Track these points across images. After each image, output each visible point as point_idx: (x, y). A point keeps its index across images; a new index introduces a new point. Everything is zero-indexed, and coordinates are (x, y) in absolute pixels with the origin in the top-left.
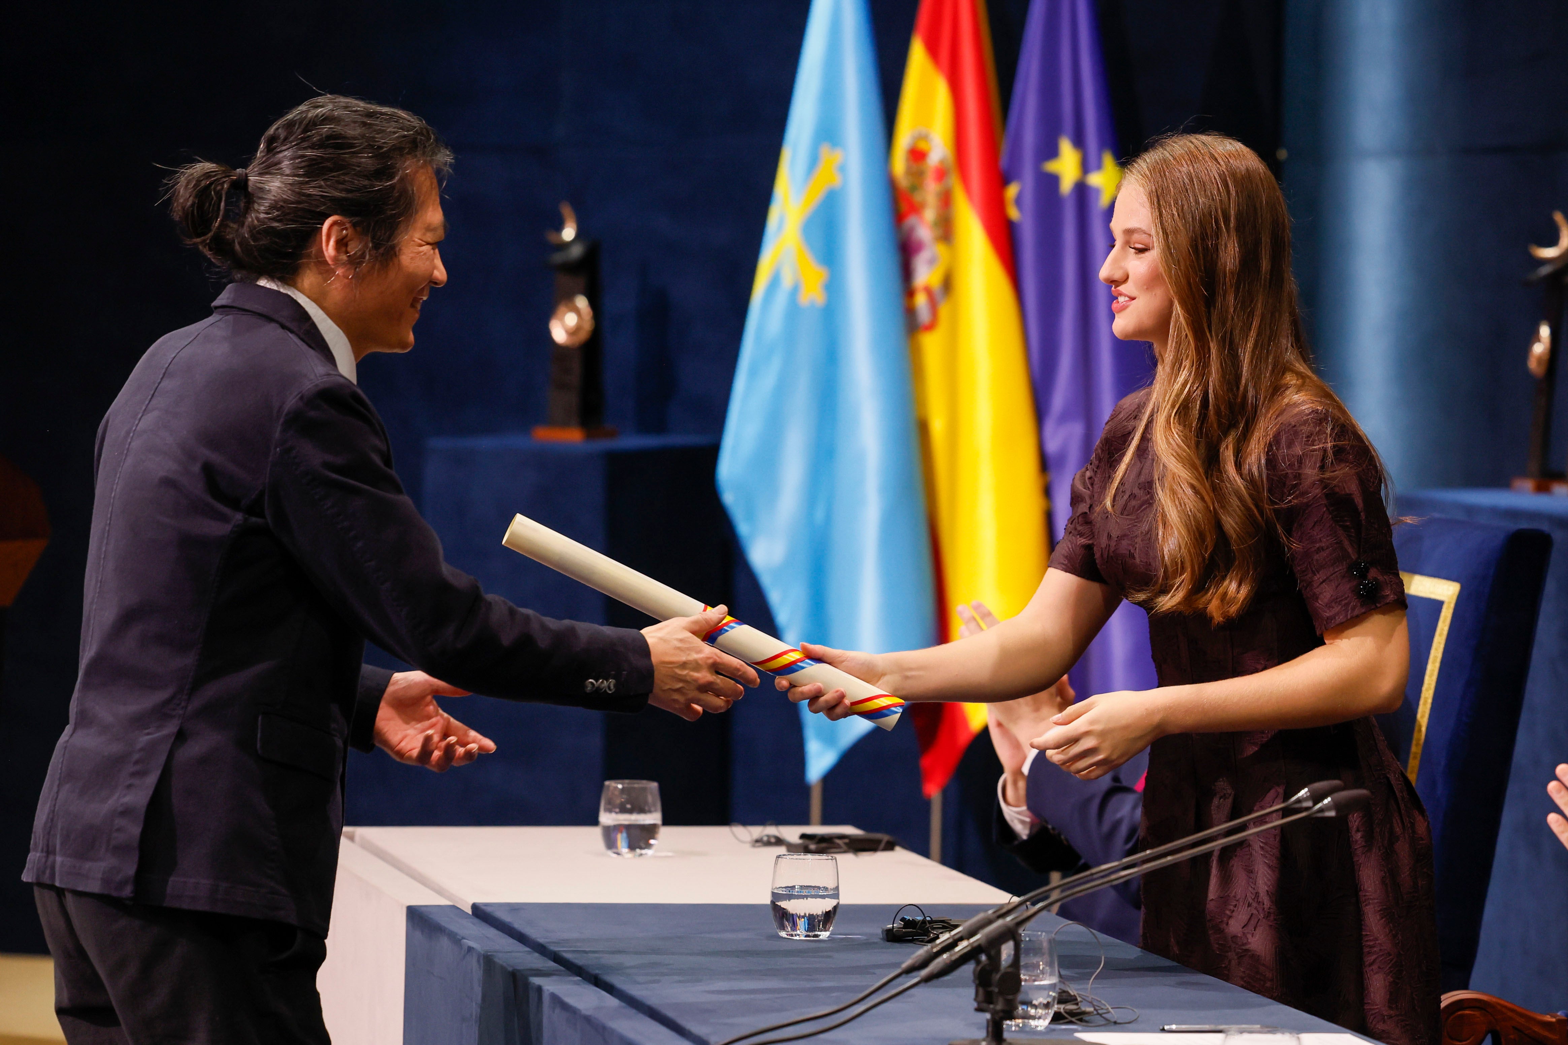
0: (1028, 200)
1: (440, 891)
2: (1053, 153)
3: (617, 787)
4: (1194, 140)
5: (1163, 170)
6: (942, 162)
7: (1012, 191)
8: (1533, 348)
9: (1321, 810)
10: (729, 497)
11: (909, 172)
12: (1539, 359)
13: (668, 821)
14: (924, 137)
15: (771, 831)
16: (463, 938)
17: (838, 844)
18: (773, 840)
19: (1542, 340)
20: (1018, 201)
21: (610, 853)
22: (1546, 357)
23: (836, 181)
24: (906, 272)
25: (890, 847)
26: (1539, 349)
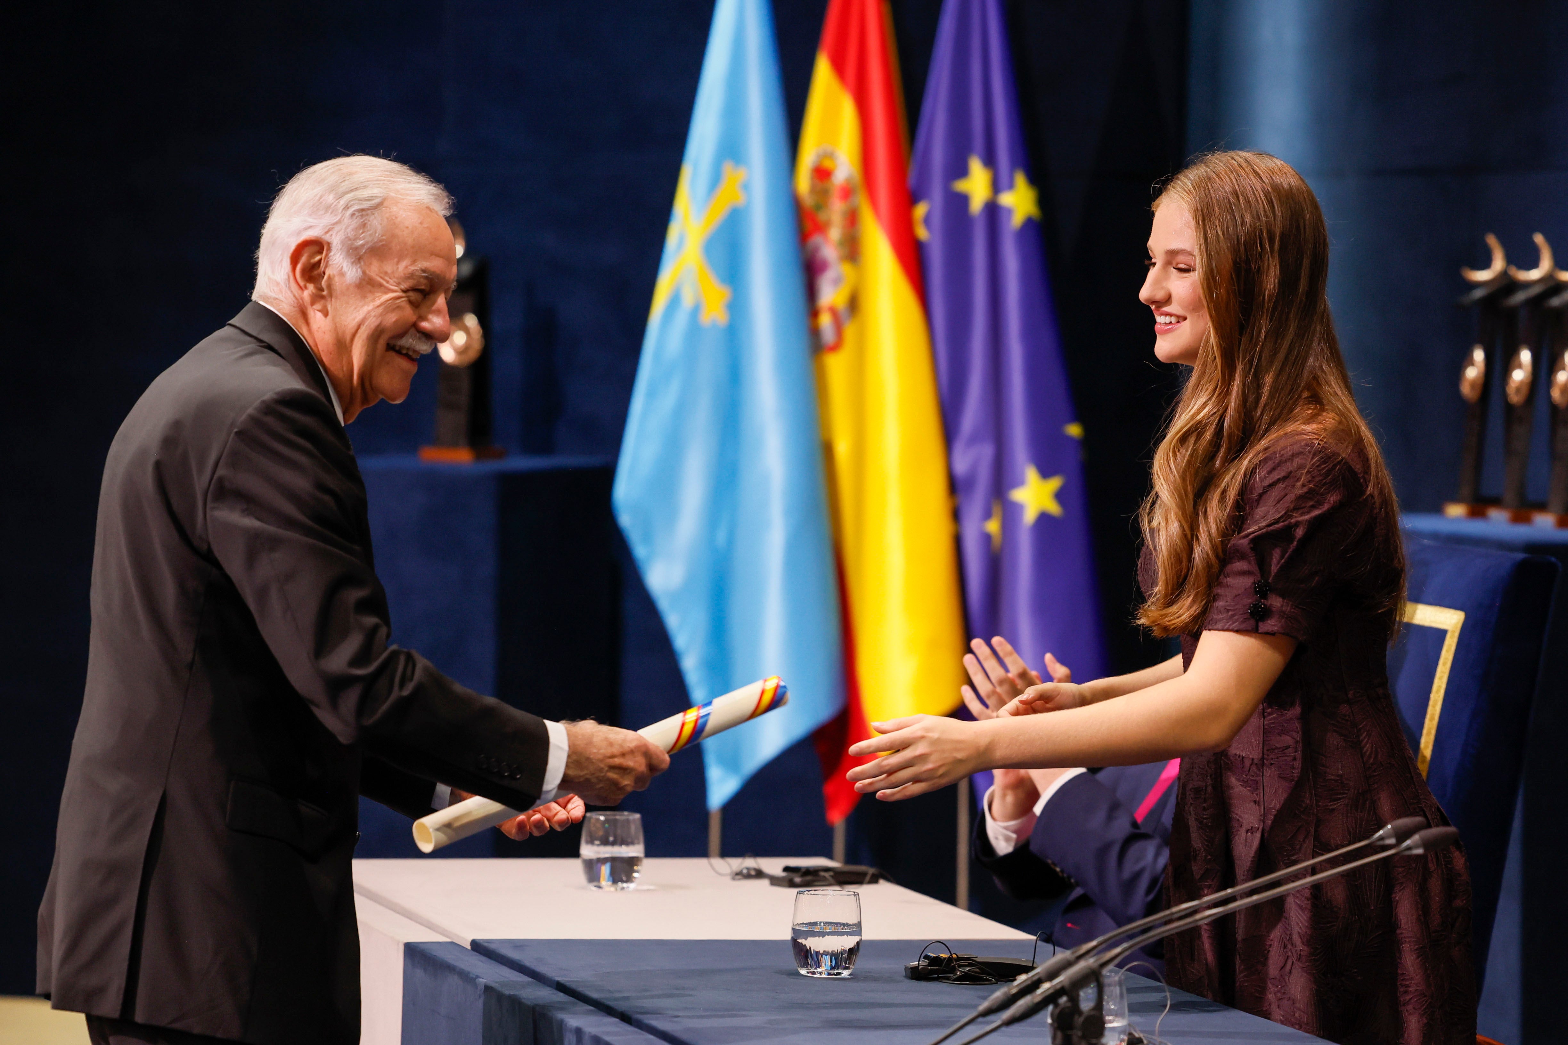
0: (937, 220)
1: (430, 926)
2: (962, 172)
3: (599, 820)
4: (1236, 157)
5: (1208, 189)
6: (848, 180)
7: (920, 210)
8: (1466, 371)
9: (1409, 848)
10: (626, 519)
11: (813, 190)
12: (1473, 384)
13: (650, 853)
14: (829, 155)
15: (750, 863)
16: (478, 977)
17: (824, 877)
18: (753, 873)
19: (1476, 364)
20: (927, 221)
21: (592, 887)
22: (1480, 382)
23: (740, 199)
24: (811, 292)
25: (874, 880)
26: (1473, 373)
